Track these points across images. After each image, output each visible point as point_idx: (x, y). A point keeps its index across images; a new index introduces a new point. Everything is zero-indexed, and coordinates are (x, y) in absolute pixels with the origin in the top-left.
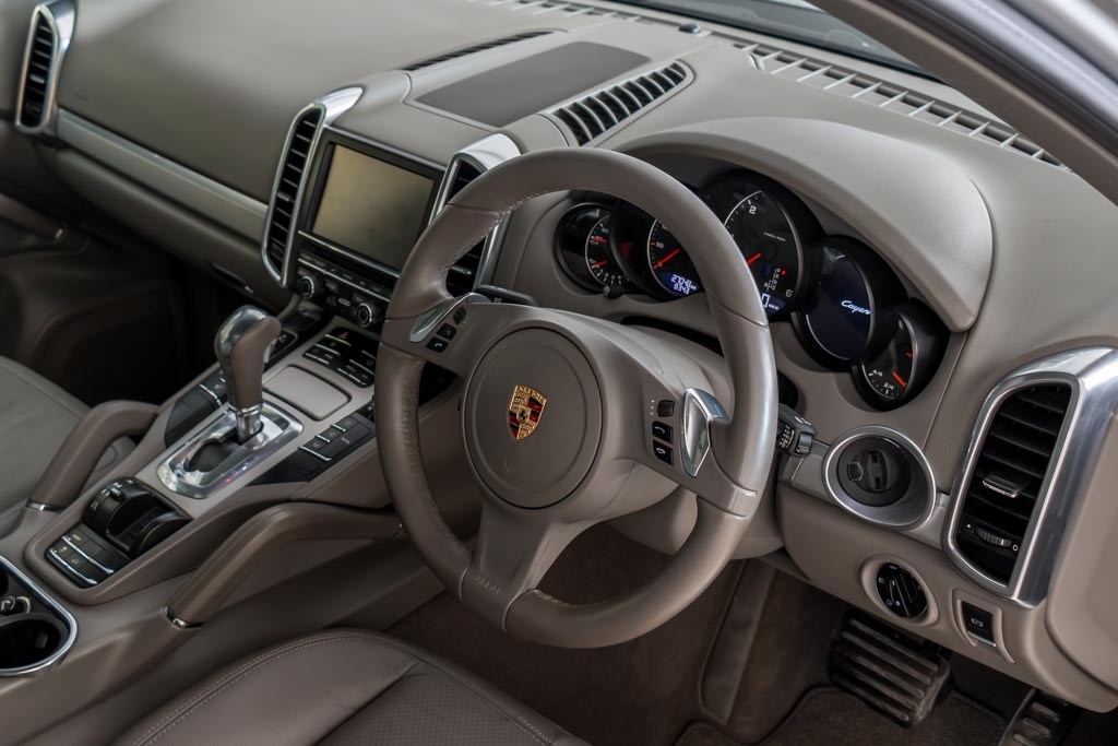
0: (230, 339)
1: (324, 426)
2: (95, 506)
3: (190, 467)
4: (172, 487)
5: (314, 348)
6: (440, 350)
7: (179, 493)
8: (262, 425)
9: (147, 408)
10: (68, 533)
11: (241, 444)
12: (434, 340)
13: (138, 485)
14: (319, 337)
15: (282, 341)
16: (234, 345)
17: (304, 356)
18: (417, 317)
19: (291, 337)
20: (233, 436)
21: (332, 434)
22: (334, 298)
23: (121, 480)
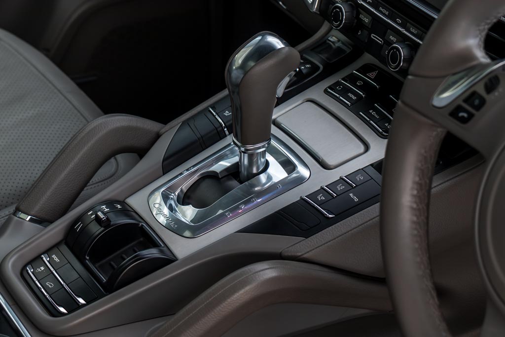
0: (243, 66)
1: (333, 176)
2: (79, 227)
3: (185, 199)
4: (162, 220)
5: (338, 83)
6: (464, 121)
7: (168, 227)
8: (267, 165)
9: (150, 126)
10: (47, 252)
11: (241, 183)
12: (459, 109)
13: (127, 211)
14: (345, 72)
15: (304, 71)
16: (246, 73)
17: (326, 91)
18: (444, 77)
19: (315, 68)
20: (234, 172)
21: (340, 188)
22: (366, 32)
23: (110, 203)
